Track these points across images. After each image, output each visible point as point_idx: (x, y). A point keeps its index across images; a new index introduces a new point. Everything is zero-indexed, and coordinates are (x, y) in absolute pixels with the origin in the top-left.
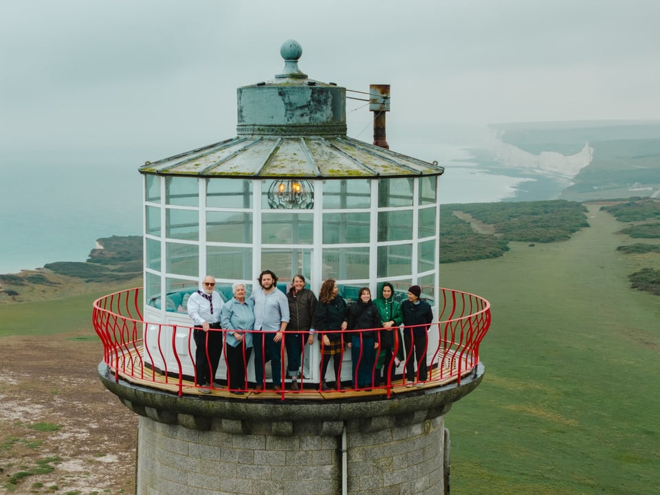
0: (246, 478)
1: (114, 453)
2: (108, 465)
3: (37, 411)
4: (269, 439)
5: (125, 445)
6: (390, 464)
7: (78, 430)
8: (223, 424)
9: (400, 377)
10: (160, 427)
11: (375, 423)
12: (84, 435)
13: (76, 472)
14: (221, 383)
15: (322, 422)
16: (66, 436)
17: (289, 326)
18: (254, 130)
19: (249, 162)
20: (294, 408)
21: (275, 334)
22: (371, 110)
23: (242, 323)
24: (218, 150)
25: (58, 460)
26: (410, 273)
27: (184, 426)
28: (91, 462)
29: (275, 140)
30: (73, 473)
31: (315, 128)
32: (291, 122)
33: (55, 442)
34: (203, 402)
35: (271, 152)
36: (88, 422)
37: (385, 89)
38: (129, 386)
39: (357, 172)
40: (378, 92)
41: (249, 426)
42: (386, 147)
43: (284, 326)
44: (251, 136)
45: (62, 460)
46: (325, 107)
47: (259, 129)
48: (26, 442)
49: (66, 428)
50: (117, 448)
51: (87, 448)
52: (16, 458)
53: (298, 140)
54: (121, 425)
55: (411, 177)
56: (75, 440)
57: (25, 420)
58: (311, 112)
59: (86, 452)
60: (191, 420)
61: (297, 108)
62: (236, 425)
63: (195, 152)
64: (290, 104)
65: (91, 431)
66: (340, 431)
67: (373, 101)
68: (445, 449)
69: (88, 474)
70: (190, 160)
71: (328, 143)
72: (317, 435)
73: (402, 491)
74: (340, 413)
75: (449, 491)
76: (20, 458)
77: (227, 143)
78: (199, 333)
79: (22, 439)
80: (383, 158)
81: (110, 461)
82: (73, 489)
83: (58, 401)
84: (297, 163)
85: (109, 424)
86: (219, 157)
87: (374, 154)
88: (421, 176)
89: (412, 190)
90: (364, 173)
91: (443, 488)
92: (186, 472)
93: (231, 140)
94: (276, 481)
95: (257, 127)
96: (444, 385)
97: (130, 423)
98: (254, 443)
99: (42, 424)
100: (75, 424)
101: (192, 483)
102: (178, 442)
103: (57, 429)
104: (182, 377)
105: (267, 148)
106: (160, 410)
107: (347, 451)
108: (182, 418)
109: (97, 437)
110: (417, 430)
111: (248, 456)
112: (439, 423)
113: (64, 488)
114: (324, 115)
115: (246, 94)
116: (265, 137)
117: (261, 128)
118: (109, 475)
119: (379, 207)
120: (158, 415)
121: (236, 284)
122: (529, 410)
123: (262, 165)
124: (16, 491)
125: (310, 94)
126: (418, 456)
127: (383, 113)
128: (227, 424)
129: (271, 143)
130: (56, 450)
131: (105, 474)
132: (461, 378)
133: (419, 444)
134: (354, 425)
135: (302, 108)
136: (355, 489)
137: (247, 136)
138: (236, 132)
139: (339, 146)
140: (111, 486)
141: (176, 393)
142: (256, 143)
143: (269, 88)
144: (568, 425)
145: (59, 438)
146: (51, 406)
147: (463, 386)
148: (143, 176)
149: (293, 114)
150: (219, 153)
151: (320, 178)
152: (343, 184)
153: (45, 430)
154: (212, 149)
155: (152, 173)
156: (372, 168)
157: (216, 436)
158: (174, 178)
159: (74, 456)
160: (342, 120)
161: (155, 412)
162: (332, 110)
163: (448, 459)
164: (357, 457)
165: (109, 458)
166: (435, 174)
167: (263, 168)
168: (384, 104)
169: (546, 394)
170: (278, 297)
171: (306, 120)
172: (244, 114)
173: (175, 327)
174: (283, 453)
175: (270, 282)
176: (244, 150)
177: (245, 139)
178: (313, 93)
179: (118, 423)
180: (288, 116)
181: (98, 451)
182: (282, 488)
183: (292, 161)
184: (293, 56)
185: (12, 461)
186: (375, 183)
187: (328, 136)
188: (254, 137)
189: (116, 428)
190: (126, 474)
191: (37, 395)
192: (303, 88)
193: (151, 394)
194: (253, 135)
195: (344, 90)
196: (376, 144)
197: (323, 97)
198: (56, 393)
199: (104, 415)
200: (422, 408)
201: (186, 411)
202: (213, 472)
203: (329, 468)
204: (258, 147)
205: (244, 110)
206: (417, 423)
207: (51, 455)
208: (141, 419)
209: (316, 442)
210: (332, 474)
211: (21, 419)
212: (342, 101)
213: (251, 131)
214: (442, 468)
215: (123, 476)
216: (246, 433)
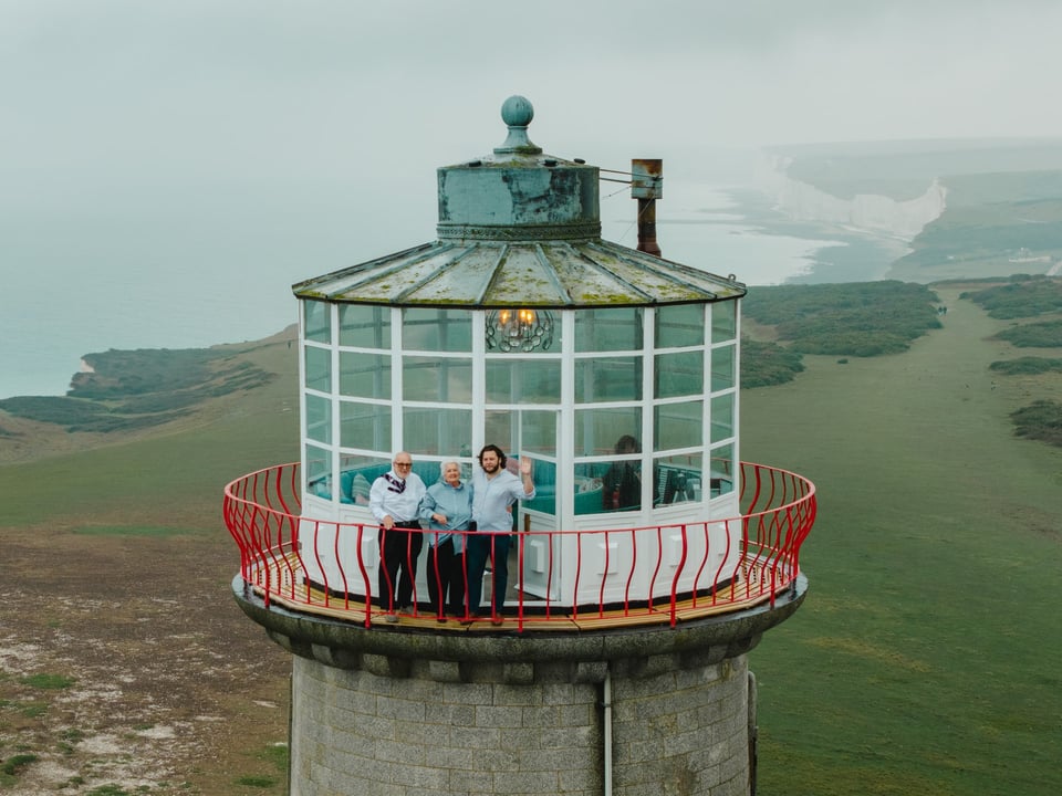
0: (463, 747)
1: (167, 723)
2: (159, 743)
3: (31, 655)
4: (498, 689)
5: (183, 709)
6: (673, 724)
7: (103, 686)
8: (432, 668)
10: (330, 673)
11: (652, 664)
12: (113, 694)
13: (107, 756)
14: (422, 607)
15: (577, 664)
16: (83, 696)
18: (465, 232)
19: (465, 283)
20: (538, 643)
22: (634, 198)
24: (413, 263)
25: (77, 736)
26: (700, 444)
27: (371, 671)
28: (131, 738)
29: (498, 249)
30: (103, 756)
31: (556, 229)
32: (521, 221)
33: (68, 706)
34: (403, 636)
35: (495, 267)
36: (117, 673)
37: (655, 166)
38: (287, 614)
39: (623, 297)
40: (645, 172)
41: (469, 669)
42: (657, 252)
44: (460, 242)
45: (84, 735)
46: (570, 198)
47: (473, 232)
48: (21, 706)
49: (83, 683)
50: (171, 715)
51: (120, 716)
52: (8, 732)
53: (532, 248)
54: (173, 678)
55: (700, 302)
56: (100, 702)
57: (13, 670)
58: (551, 206)
59: (121, 722)
60: (382, 662)
61: (530, 200)
62: (451, 669)
64: (520, 194)
65: (124, 687)
66: (602, 676)
67: (637, 184)
68: (750, 702)
69: (128, 757)
70: (372, 280)
71: (576, 252)
72: (568, 682)
73: (690, 764)
74: (604, 649)
75: (755, 764)
76: (13, 732)
77: (424, 251)
79: (12, 701)
80: (659, 274)
81: (162, 735)
82: (107, 782)
83: (63, 639)
84: (533, 285)
85: (152, 675)
86: (417, 275)
87: (645, 268)
88: (715, 300)
89: (702, 317)
90: (635, 298)
91: (747, 761)
92: (373, 739)
93: (430, 246)
94: (509, 751)
95: (469, 228)
96: (752, 608)
97: (187, 673)
98: (476, 696)
99: (42, 677)
100: (95, 677)
101: (383, 755)
102: (360, 696)
103: (67, 685)
104: (368, 601)
105: (487, 261)
106: (336, 647)
107: (612, 705)
108: (370, 659)
109: (135, 696)
110: (711, 674)
111: (466, 715)
112: (741, 663)
113: (94, 781)
114: (569, 210)
115: (452, 178)
116: (482, 243)
117: (476, 229)
118: (164, 759)
119: (656, 347)
120: (333, 656)
121: (447, 461)
122: (846, 646)
123: (485, 287)
124: (16, 786)
125: (549, 180)
126: (714, 712)
127: (653, 200)
128: (437, 668)
129: (493, 253)
130: (70, 719)
131: (156, 758)
132: (775, 596)
133: (713, 694)
134: (621, 667)
135: (537, 199)
136: (624, 761)
137: (454, 242)
138: (436, 234)
139: (593, 255)
140: (169, 776)
141: (362, 624)
142: (470, 252)
143: (488, 170)
144: (913, 671)
145: (74, 699)
146: (52, 646)
147: (779, 609)
148: (302, 301)
149: (524, 210)
150: (415, 269)
151: (570, 307)
153: (48, 686)
154: (404, 262)
155: (315, 298)
156: (645, 290)
157: (419, 686)
158: (350, 306)
159: (102, 728)
160: (595, 216)
161: (327, 652)
162: (581, 202)
163: (753, 717)
164: (626, 715)
165: (159, 732)
166: (734, 297)
167: (486, 293)
168: (653, 188)
169: (873, 618)
171: (543, 217)
172: (449, 208)
173: (361, 527)
174: (518, 710)
175: (495, 462)
176: (454, 263)
177: (453, 246)
178: (553, 178)
179: (166, 673)
180: (518, 212)
181: (141, 721)
182: (517, 761)
183: (527, 281)
184: (520, 119)
185: (2, 736)
186: (650, 313)
187: (576, 241)
188: (466, 242)
189: (165, 682)
190: (190, 758)
191: (26, 630)
192: (539, 170)
193: (323, 625)
194: (463, 239)
195: (597, 170)
196: (642, 248)
197: (568, 184)
198: (57, 626)
200: (720, 642)
201: (375, 649)
202: (415, 739)
203: (585, 731)
204: (474, 260)
205: (449, 202)
206: (712, 663)
207: (64, 728)
208: (299, 664)
209: (566, 692)
210: (589, 739)
211: (7, 669)
212: (594, 189)
213: (458, 234)
214: (746, 731)
215: (186, 761)
216: (465, 679)
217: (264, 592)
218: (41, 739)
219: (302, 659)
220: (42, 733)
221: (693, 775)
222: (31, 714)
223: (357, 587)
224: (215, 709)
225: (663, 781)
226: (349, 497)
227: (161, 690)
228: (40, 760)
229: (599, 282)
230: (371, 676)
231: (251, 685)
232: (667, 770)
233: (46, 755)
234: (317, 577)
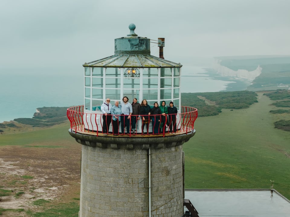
0: (118, 163)
1: (56, 186)
2: (54, 191)
3: (23, 172)
4: (126, 151)
5: (60, 184)
6: (164, 160)
7: (40, 178)
8: (111, 145)
9: (167, 132)
10: (90, 148)
11: (159, 145)
12: (43, 180)
13: (42, 193)
14: (111, 133)
15: (143, 145)
16: (36, 180)
17: (132, 114)
18: (120, 53)
19: (119, 63)
20: (134, 139)
21: (128, 116)
22: (158, 46)
24: (109, 59)
25: (34, 188)
26: (171, 98)
28: (47, 189)
29: (127, 56)
30: (40, 193)
31: (140, 52)
32: (132, 50)
33: (32, 182)
34: (105, 138)
35: (126, 59)
36: (44, 176)
37: (163, 39)
38: (80, 134)
39: (154, 65)
40: (161, 41)
41: (120, 146)
42: (164, 58)
43: (131, 114)
45: (36, 188)
46: (143, 45)
48: (20, 182)
49: (36, 178)
50: (57, 185)
51: (45, 185)
52: (17, 187)
53: (135, 56)
54: (58, 177)
55: (171, 67)
56: (40, 182)
57: (19, 174)
58: (139, 47)
59: (45, 186)
60: (100, 144)
61: (134, 45)
62: (115, 146)
63: (101, 60)
64: (132, 44)
65: (46, 179)
66: (148, 148)
67: (159, 43)
68: (183, 157)
69: (46, 193)
70: (100, 62)
71: (145, 57)
72: (141, 149)
73: (168, 169)
74: (148, 141)
75: (184, 171)
76: (19, 187)
77: (111, 57)
78: (104, 116)
79: (19, 181)
80: (162, 62)
81: (55, 189)
82: (41, 198)
83: (31, 168)
84: (134, 63)
85: (53, 176)
87: (159, 60)
88: (174, 67)
89: (171, 72)
90: (156, 66)
91: (182, 170)
92: (99, 162)
93: (113, 56)
94: (128, 164)
95: (121, 52)
96: (182, 134)
97: (61, 176)
98: (121, 152)
99: (26, 176)
100: (39, 176)
101: (101, 166)
102: (96, 153)
103: (32, 178)
104: (98, 132)
105: (125, 58)
107: (151, 155)
108: (98, 144)
109: (48, 181)
110: (173, 149)
111: (119, 157)
112: (181, 148)
113: (38, 198)
114: (143, 48)
115: (117, 41)
116: (124, 55)
117: (123, 52)
118: (55, 194)
119: (161, 77)
120: (90, 143)
121: (116, 101)
122: (226, 174)
123: (124, 63)
124: (19, 198)
126: (174, 158)
127: (163, 47)
128: (112, 146)
129: (126, 57)
130: (32, 185)
131: (53, 194)
132: (187, 133)
133: (174, 154)
134: (153, 146)
135: (136, 45)
136: (153, 167)
138: (114, 53)
139: (148, 58)
140: (56, 197)
141: (96, 136)
142: (121, 57)
143: (125, 39)
144: (242, 180)
145: (33, 181)
146: (28, 170)
148: (84, 67)
149: (133, 47)
150: (109, 60)
151: (142, 67)
152: (149, 69)
153: (27, 178)
154: (106, 59)
155: (87, 66)
156: (159, 64)
157: (108, 150)
158: (95, 68)
159: (40, 187)
160: (149, 49)
161: (89, 143)
162: (146, 46)
163: (184, 161)
164: (154, 157)
165: (54, 188)
166: (179, 67)
167: (124, 64)
168: (163, 44)
169: (234, 169)
170: (129, 105)
171: (137, 49)
172: (117, 47)
173: (96, 114)
174: (130, 155)
175: (126, 100)
176: (117, 59)
177: (117, 56)
178: (139, 41)
179: (56, 176)
181: (49, 186)
182: (130, 167)
184: (133, 28)
185: (16, 188)
186: (159, 69)
187: (144, 55)
188: (120, 55)
189: (55, 178)
190: (61, 194)
191: (22, 166)
192: (136, 39)
193: (88, 136)
194: (120, 54)
195: (150, 40)
196: (160, 57)
197: (143, 42)
198: (29, 166)
199: (50, 174)
200: (174, 141)
201: (99, 141)
202: (108, 162)
203: (145, 160)
204: (122, 58)
205: (117, 46)
206: (173, 147)
207: (31, 187)
208: (83, 147)
209: (141, 152)
210: (146, 162)
211: (17, 174)
212: (149, 43)
214: (182, 163)
215: (60, 194)
216: (118, 149)
217: (75, 131)
218: (25, 189)
219: (84, 145)
220: (26, 188)
221: (169, 171)
222: (23, 184)
223: (95, 129)
224: (68, 184)
225: (162, 172)
226: (94, 109)
227: (55, 180)
228: (25, 193)
229: (149, 63)
230: (98, 148)
231: (77, 179)
232: (163, 170)
233: (27, 192)
234: (86, 127)
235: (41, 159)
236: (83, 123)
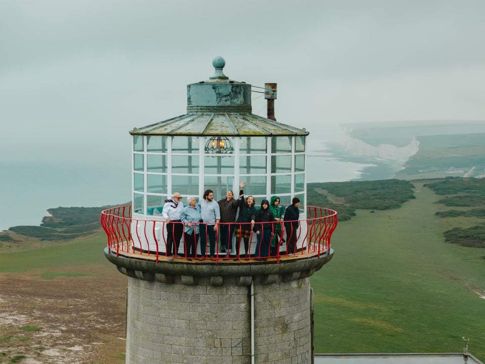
0: (195, 311)
1: (80, 345)
2: (76, 352)
3: (23, 319)
4: (209, 288)
5: (87, 340)
6: (279, 304)
7: (53, 330)
8: (182, 278)
9: (283, 253)
10: (143, 284)
11: (270, 278)
12: (58, 334)
13: (55, 356)
14: (181, 255)
15: (240, 277)
16: (45, 334)
18: (197, 109)
19: (198, 126)
20: (224, 267)
22: (266, 99)
23: (193, 219)
24: (177, 121)
25: (42, 349)
26: (290, 192)
27: (158, 281)
28: (65, 350)
29: (210, 115)
30: (53, 357)
31: (233, 108)
32: (219, 105)
33: (39, 338)
34: (171, 265)
35: (209, 121)
36: (59, 326)
37: (274, 86)
38: (125, 258)
39: (260, 133)
40: (270, 88)
41: (198, 279)
42: (275, 120)
43: (218, 222)
44: (196, 113)
45: (45, 349)
46: (239, 96)
47: (201, 109)
48: (18, 337)
49: (45, 329)
50: (82, 342)
51: (60, 342)
52: (13, 347)
53: (224, 115)
54: (83, 328)
55: (290, 136)
56: (52, 337)
57: (16, 324)
58: (231, 99)
59: (61, 344)
60: (162, 277)
61: (223, 96)
62: (190, 279)
63: (163, 122)
64: (219, 94)
65: (62, 331)
66: (250, 283)
67: (267, 93)
68: (311, 299)
69: (63, 357)
70: (161, 127)
71: (242, 117)
72: (237, 285)
73: (286, 321)
74: (250, 270)
75: (313, 324)
76: (15, 347)
77: (181, 117)
79: (15, 335)
80: (273, 125)
81: (78, 350)
83: (37, 313)
84: (224, 127)
85: (74, 327)
86: (178, 125)
87: (268, 123)
88: (296, 135)
89: (291, 144)
90: (264, 133)
91: (310, 322)
92: (159, 309)
93: (184, 115)
94: (213, 313)
96: (310, 258)
97: (89, 327)
98: (200, 290)
99: (28, 327)
100: (50, 327)
101: (163, 315)
102: (154, 292)
103: (39, 330)
104: (158, 253)
105: (206, 120)
106: (144, 271)
107: (254, 295)
108: (158, 276)
109: (67, 335)
110: (294, 285)
111: (196, 298)
112: (307, 282)
114: (239, 100)
115: (192, 88)
116: (204, 113)
117: (202, 108)
118: (78, 358)
119: (272, 153)
120: (143, 275)
122: (369, 322)
123: (204, 128)
125: (231, 88)
126: (295, 301)
127: (273, 100)
128: (184, 279)
129: (208, 117)
130: (39, 343)
131: (75, 358)
132: (320, 254)
133: (295, 293)
134: (258, 280)
135: (226, 96)
136: (259, 318)
137: (193, 113)
138: (186, 111)
139: (248, 118)
141: (155, 261)
142: (199, 117)
143: (206, 85)
144: (396, 332)
145: (41, 335)
147: (321, 258)
148: (133, 136)
149: (221, 100)
150: (177, 123)
151: (238, 135)
152: (249, 139)
153: (30, 330)
154: (172, 121)
155: (138, 134)
156: (268, 130)
157: (177, 287)
158: (152, 137)
159: (53, 346)
160: (249, 104)
161: (141, 273)
162: (243, 97)
163: (312, 305)
164: (260, 299)
165: (77, 348)
166: (304, 135)
167: (205, 130)
168: (273, 95)
171: (228, 103)
172: (191, 100)
173: (154, 222)
174: (217, 296)
176: (193, 120)
177: (193, 115)
178: (232, 87)
179: (80, 326)
180: (218, 101)
181: (69, 344)
182: (216, 317)
183: (221, 127)
184: (220, 66)
185: (10, 349)
186: (270, 139)
187: (242, 113)
188: (198, 113)
189: (79, 330)
190: (89, 358)
191: (21, 309)
192: (227, 84)
193: (140, 262)
194: (197, 112)
195: (250, 86)
196: (269, 118)
197: (238, 90)
198: (34, 308)
199: (70, 322)
200: (297, 270)
201: (160, 271)
202: (176, 308)
203: (243, 305)
204: (201, 119)
205: (191, 98)
206: (294, 280)
207: (37, 346)
208: (130, 280)
209: (236, 290)
210: (245, 308)
211: (13, 324)
212: (249, 93)
213: (196, 110)
214: (309, 310)
215: (88, 359)
216: (195, 284)
217: (116, 251)
218: (27, 350)
219: (132, 278)
220: (27, 348)
221: (287, 325)
222: (23, 340)
223: (153, 248)
224: (100, 340)
225: (275, 326)
226: (151, 212)
227: (78, 333)
228: (26, 358)
229: (250, 127)
230: (159, 284)
231: (116, 331)
232: (276, 322)
233: (29, 356)
234: (137, 245)
235: (55, 296)
236: (130, 237)
